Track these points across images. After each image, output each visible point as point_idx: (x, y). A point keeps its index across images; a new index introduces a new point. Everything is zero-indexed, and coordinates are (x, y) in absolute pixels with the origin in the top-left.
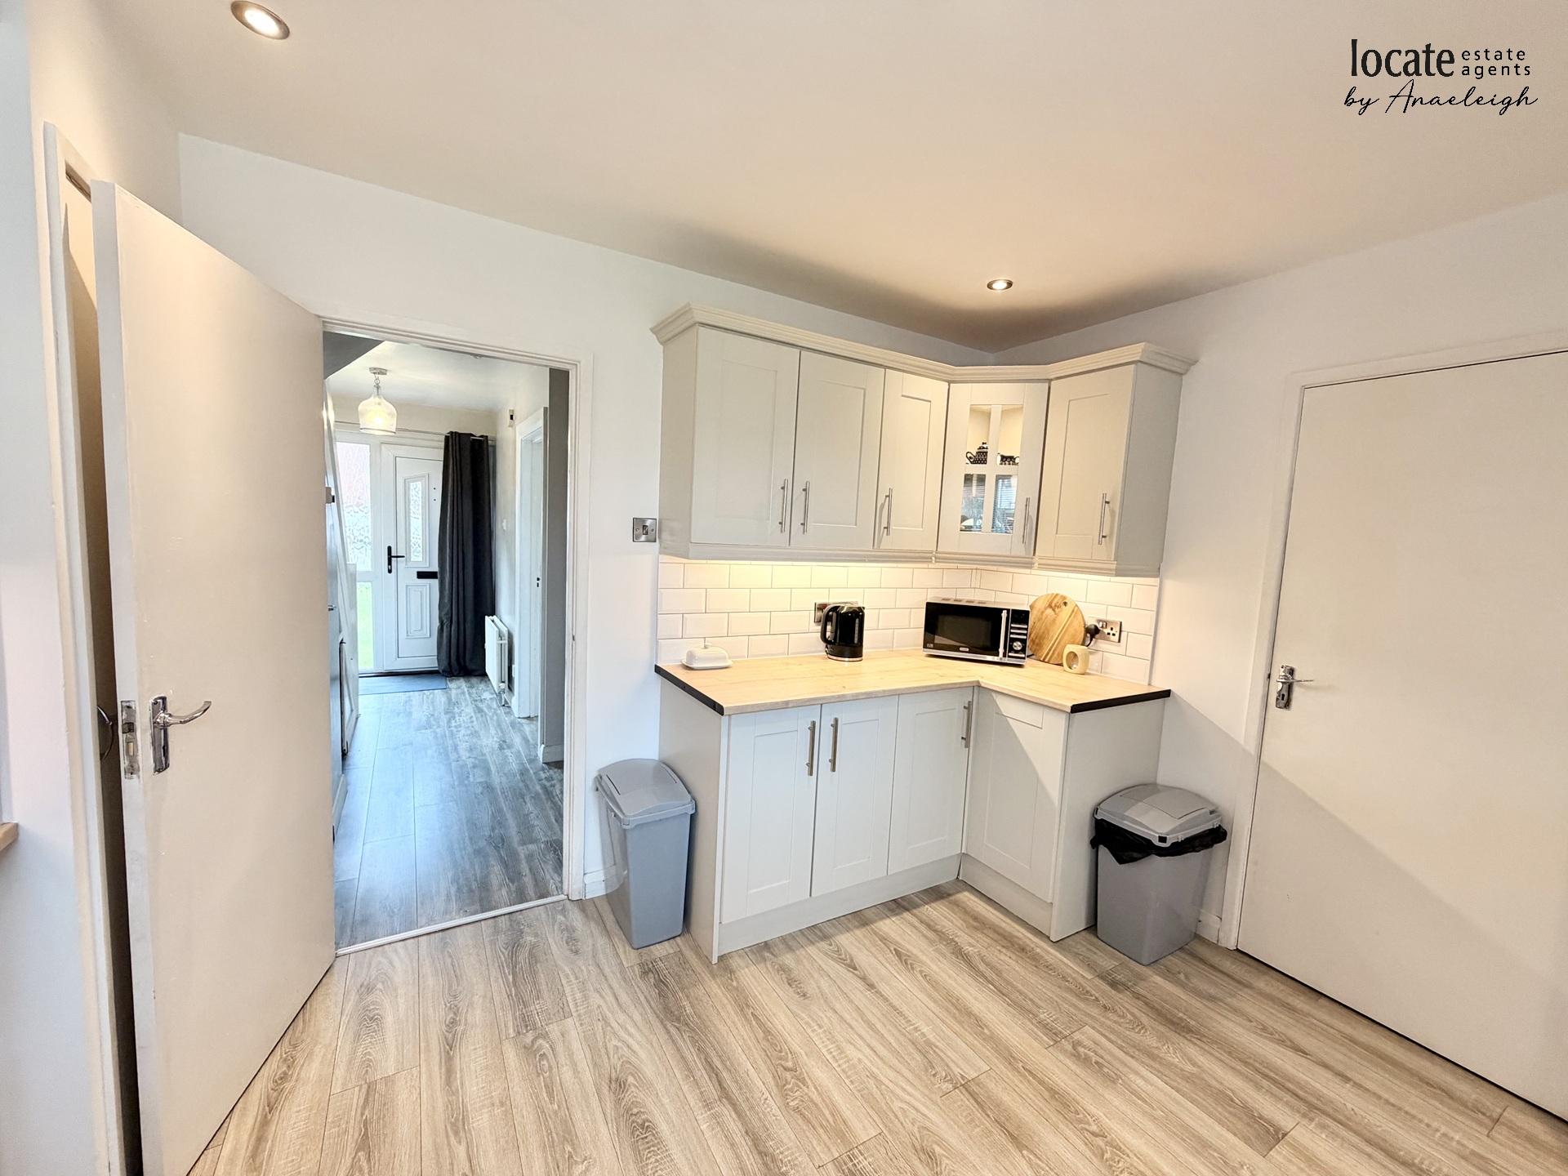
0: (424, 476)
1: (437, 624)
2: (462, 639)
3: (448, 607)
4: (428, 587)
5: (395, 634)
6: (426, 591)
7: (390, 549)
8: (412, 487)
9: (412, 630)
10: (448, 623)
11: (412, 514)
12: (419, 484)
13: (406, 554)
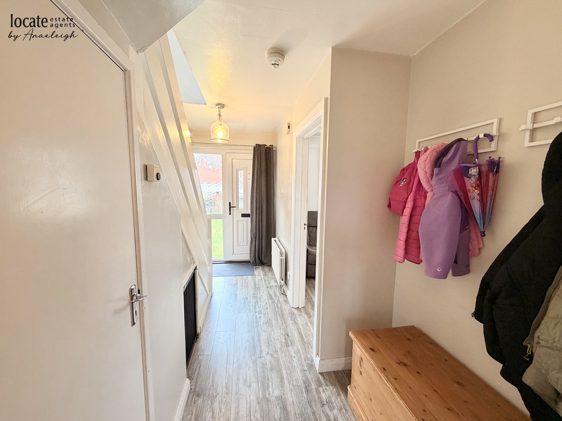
0: (244, 168)
1: (250, 239)
2: (260, 248)
3: (255, 231)
4: (246, 221)
5: (232, 244)
6: (245, 223)
7: (230, 203)
8: (239, 174)
9: (239, 242)
10: (255, 239)
11: (239, 187)
12: (242, 172)
13: (237, 206)
